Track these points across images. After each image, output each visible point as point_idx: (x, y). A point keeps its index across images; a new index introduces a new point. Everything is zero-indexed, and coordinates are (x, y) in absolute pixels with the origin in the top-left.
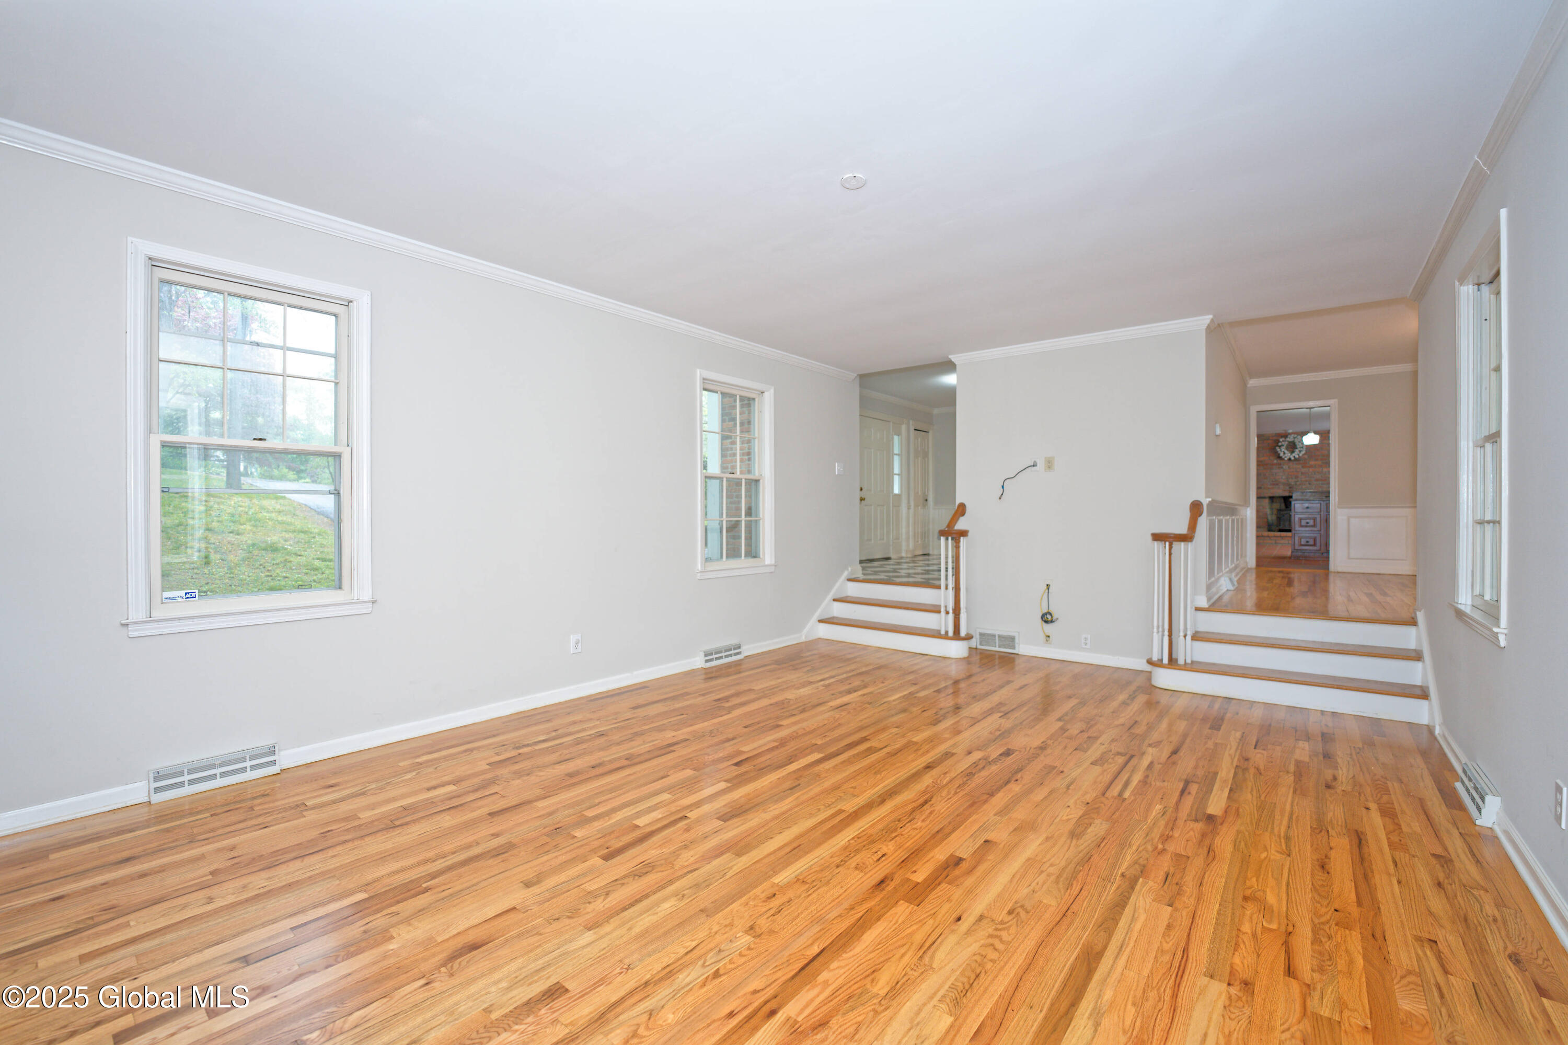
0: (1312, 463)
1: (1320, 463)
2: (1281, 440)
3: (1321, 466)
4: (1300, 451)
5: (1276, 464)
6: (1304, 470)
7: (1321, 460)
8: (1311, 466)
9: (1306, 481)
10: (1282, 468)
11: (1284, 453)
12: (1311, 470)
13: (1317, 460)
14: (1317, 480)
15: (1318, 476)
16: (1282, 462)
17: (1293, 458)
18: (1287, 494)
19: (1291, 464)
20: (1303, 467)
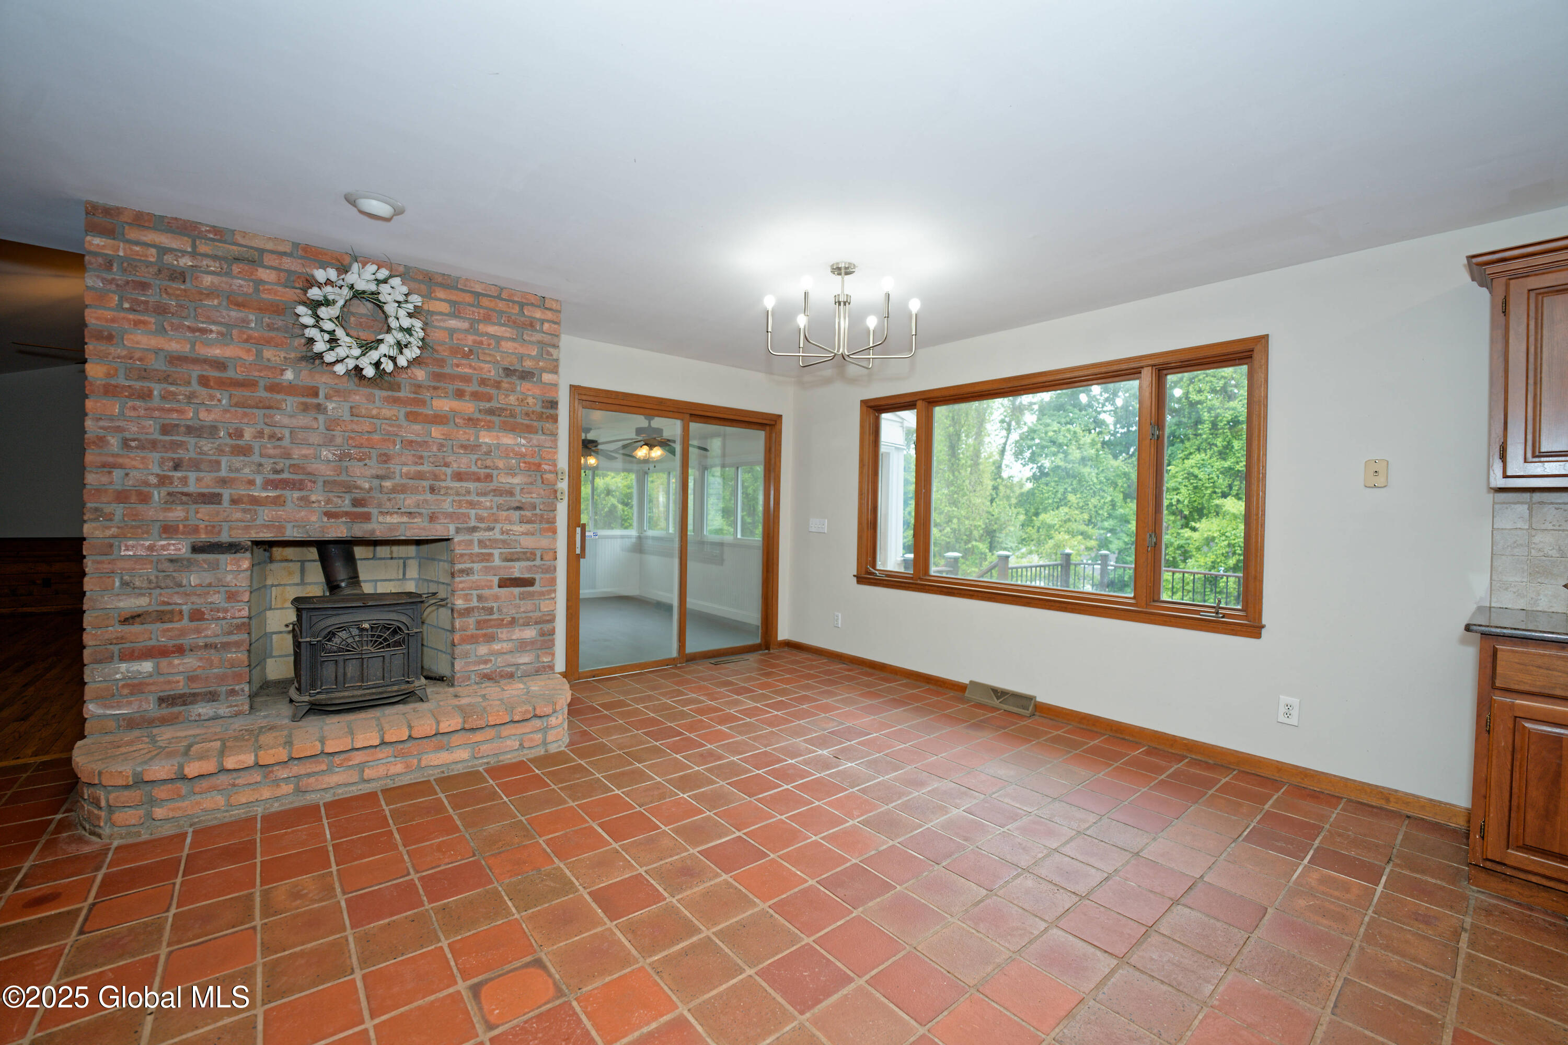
0: (444, 405)
1: (468, 407)
2: (320, 275)
3: (471, 421)
4: (401, 347)
5: (291, 389)
6: (414, 431)
7: (476, 396)
8: (439, 419)
9: (420, 476)
10: (319, 408)
11: (333, 342)
12: (436, 432)
13: (460, 394)
14: (459, 476)
15: (464, 462)
16: (322, 381)
17: (369, 372)
18: (338, 531)
19: (359, 397)
20: (412, 417)
